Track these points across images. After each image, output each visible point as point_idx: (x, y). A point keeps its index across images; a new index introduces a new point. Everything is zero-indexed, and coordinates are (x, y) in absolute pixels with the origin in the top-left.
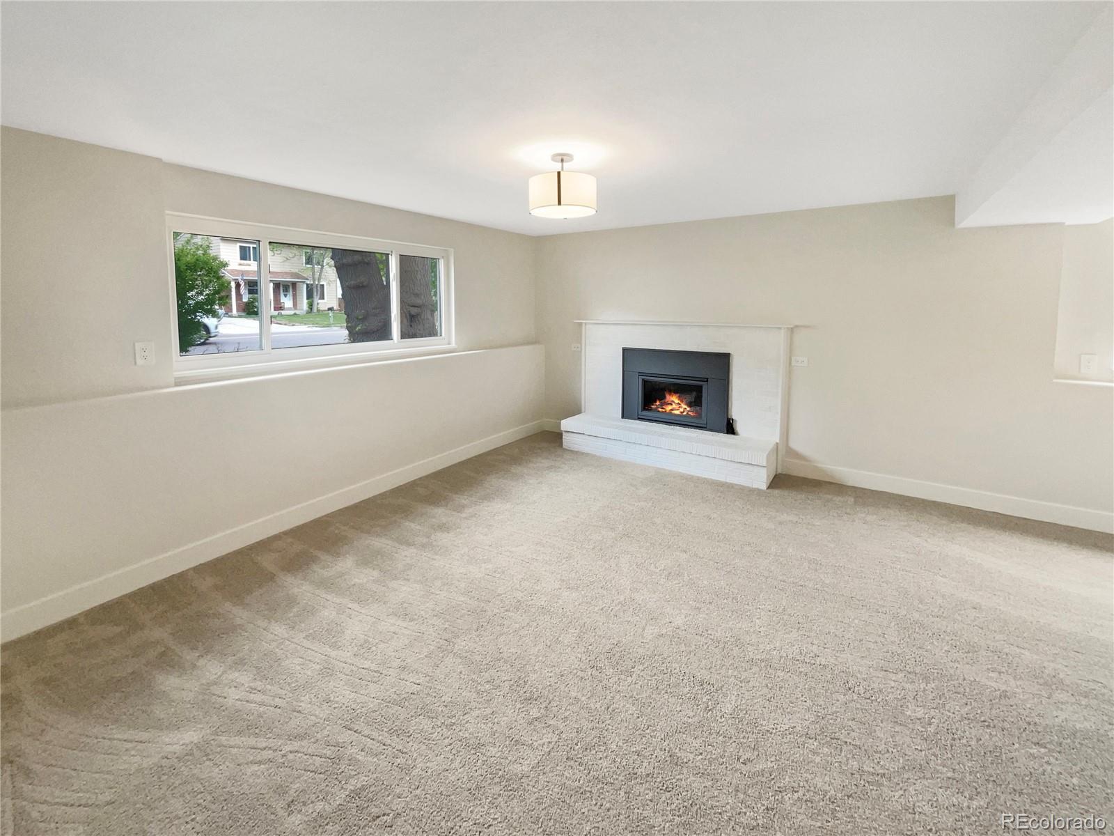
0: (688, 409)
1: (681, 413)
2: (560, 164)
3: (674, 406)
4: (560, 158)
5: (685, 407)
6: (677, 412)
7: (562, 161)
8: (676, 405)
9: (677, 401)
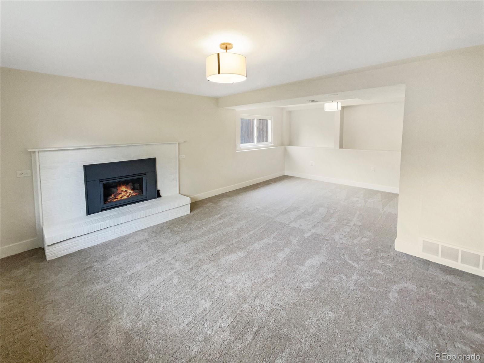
0: (132, 192)
1: (128, 196)
2: (225, 50)
3: (123, 194)
4: (225, 46)
5: (130, 191)
6: (125, 197)
7: (226, 48)
8: (125, 192)
9: (124, 190)
